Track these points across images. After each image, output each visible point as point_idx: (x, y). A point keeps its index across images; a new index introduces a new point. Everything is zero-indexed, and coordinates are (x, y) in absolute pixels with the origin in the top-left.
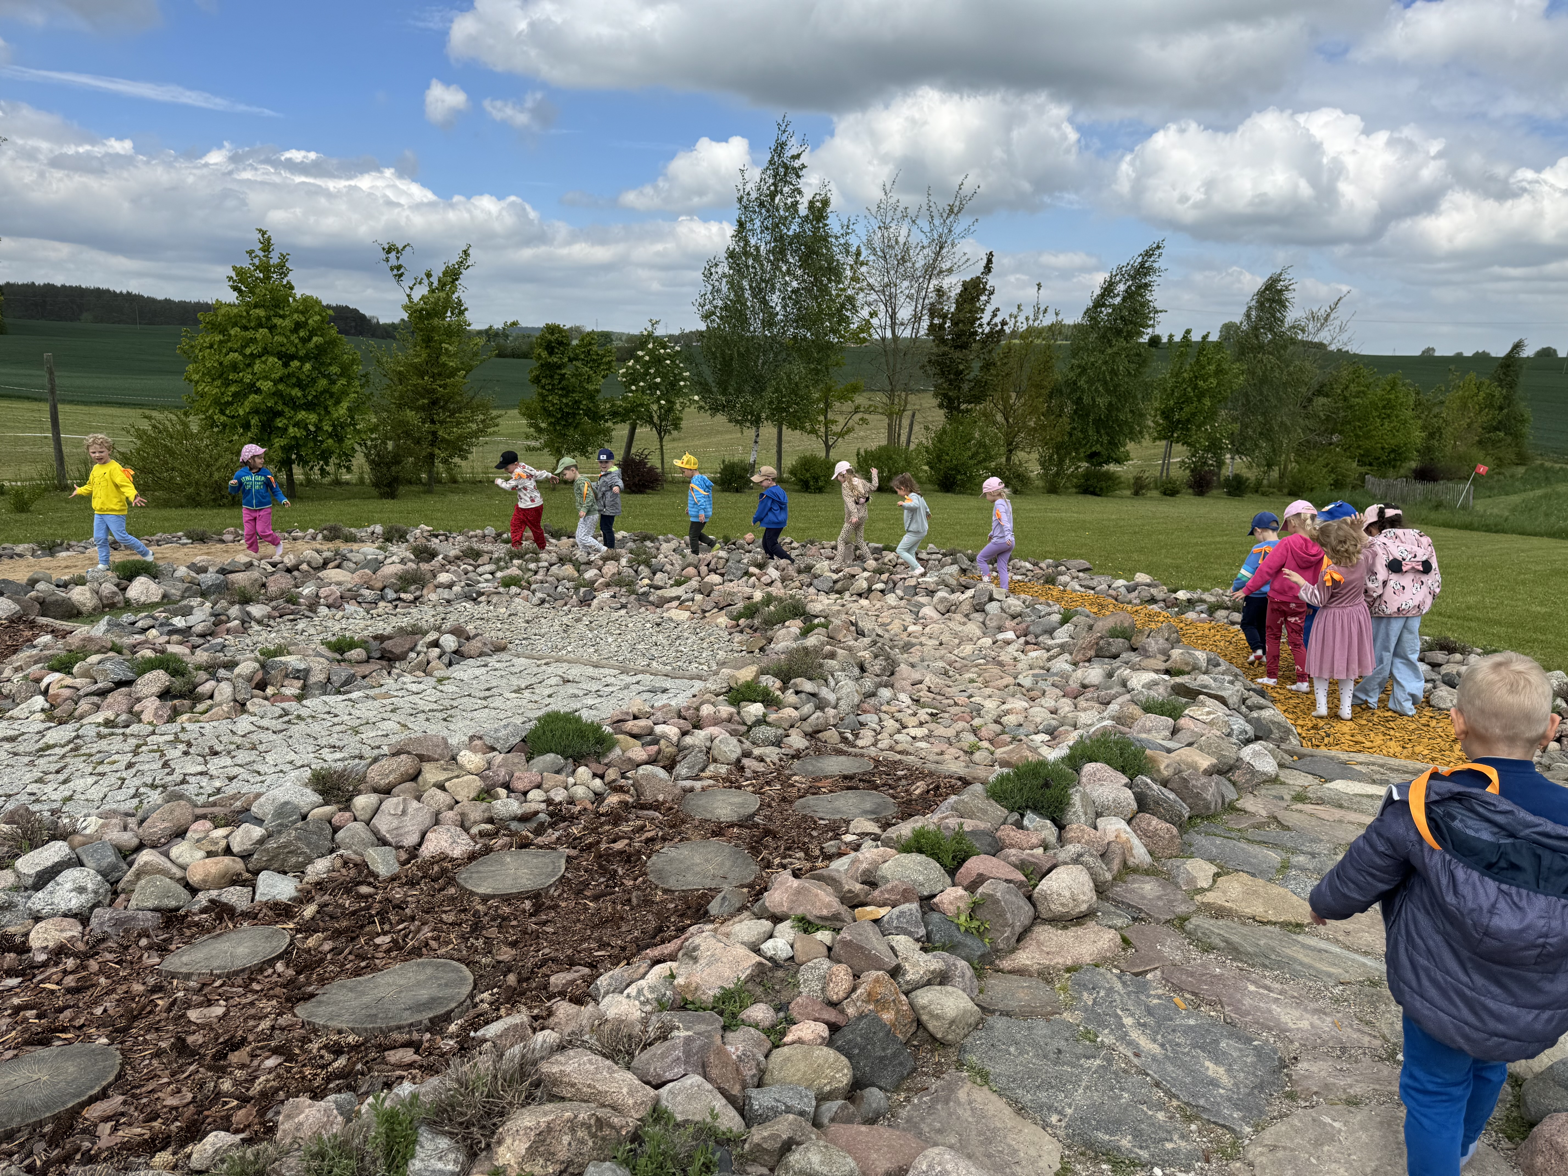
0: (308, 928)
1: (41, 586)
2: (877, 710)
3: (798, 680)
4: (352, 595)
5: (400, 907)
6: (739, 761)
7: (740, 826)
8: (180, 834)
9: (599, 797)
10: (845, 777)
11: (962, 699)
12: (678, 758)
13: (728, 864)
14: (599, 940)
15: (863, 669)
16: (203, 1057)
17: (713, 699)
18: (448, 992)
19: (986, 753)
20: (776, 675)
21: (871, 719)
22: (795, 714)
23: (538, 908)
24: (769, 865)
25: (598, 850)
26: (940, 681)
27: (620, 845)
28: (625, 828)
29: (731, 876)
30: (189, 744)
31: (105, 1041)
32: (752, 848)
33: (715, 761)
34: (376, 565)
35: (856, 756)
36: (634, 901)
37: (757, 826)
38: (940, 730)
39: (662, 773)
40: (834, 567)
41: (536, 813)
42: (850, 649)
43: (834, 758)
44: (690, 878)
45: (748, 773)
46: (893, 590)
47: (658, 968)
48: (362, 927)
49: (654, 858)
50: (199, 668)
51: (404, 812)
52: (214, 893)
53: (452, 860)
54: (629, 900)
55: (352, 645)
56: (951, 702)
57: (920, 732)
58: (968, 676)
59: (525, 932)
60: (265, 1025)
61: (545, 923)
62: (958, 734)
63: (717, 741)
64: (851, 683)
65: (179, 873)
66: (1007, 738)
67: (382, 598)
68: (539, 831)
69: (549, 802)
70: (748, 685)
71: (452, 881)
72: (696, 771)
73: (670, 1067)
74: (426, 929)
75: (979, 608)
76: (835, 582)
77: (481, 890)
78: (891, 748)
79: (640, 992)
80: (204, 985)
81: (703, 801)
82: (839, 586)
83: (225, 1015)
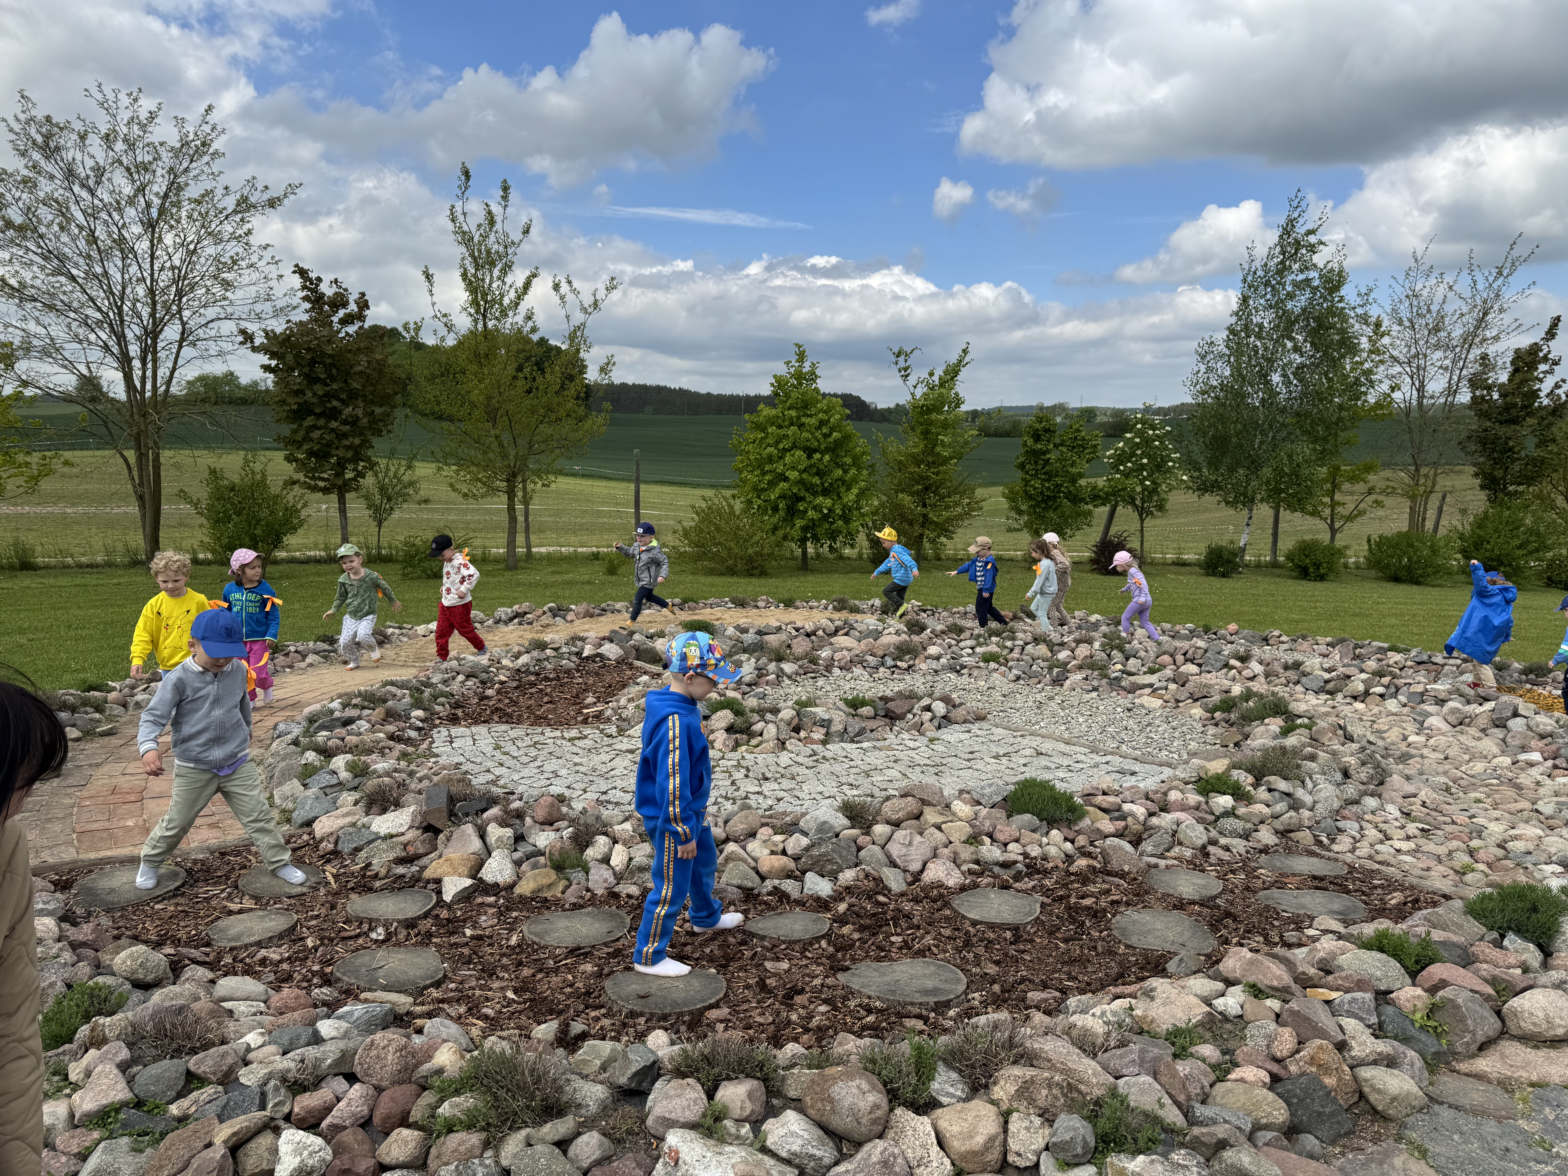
0: (841, 920)
1: (637, 637)
2: (1359, 818)
3: (1272, 778)
4: (858, 661)
5: (908, 916)
6: (1204, 847)
7: (1201, 905)
8: (753, 835)
9: (1069, 858)
10: (1315, 878)
11: (1462, 818)
12: (1145, 836)
13: (1187, 934)
14: (1069, 973)
15: (1346, 774)
16: (776, 996)
17: (1182, 786)
18: (948, 986)
19: (1480, 876)
20: (1248, 771)
21: (1351, 827)
22: (1266, 810)
23: (1017, 939)
24: (1227, 942)
25: (1068, 902)
26: (1439, 797)
27: (1088, 902)
28: (1092, 888)
29: (1189, 945)
30: (748, 770)
31: (713, 971)
32: (1212, 925)
33: (1180, 844)
34: (877, 635)
35: (1329, 859)
36: (1100, 949)
37: (1218, 907)
38: (1430, 847)
39: (1128, 847)
40: (1326, 666)
41: (1015, 862)
42: (1334, 754)
43: (1305, 859)
44: (1150, 938)
45: (1213, 860)
46: (1395, 695)
47: (1118, 1002)
48: (880, 926)
49: (1118, 917)
50: (753, 711)
51: (910, 844)
52: (776, 882)
53: (947, 888)
54: (1095, 948)
55: (863, 703)
56: (1448, 820)
57: (1405, 846)
58: (1473, 795)
59: (1006, 955)
60: (817, 982)
61: (1023, 952)
62: (1450, 853)
63: (1183, 826)
64: (1331, 788)
65: (753, 864)
66: (1509, 864)
67: (883, 664)
68: (1018, 877)
69: (1026, 855)
70: (1218, 777)
71: (947, 904)
72: (1161, 849)
73: (1127, 1066)
74: (928, 937)
75: (1500, 723)
76: (1327, 682)
77: (971, 916)
78: (1370, 858)
79: (1103, 1013)
80: (774, 946)
81: (1166, 877)
82: (1330, 686)
83: (790, 969)
